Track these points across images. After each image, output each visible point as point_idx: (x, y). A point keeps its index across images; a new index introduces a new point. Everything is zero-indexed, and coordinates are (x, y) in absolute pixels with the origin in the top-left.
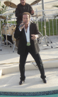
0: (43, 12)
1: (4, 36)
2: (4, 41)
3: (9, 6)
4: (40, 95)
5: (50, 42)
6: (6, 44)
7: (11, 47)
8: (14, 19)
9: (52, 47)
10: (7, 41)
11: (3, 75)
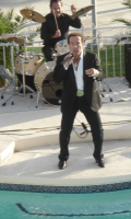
0: (94, 32)
1: (20, 76)
2: (19, 85)
3: (29, 18)
4: (87, 192)
5: (107, 90)
6: (21, 92)
7: (31, 97)
8: (38, 43)
9: (111, 100)
10: (24, 86)
11: (16, 151)
